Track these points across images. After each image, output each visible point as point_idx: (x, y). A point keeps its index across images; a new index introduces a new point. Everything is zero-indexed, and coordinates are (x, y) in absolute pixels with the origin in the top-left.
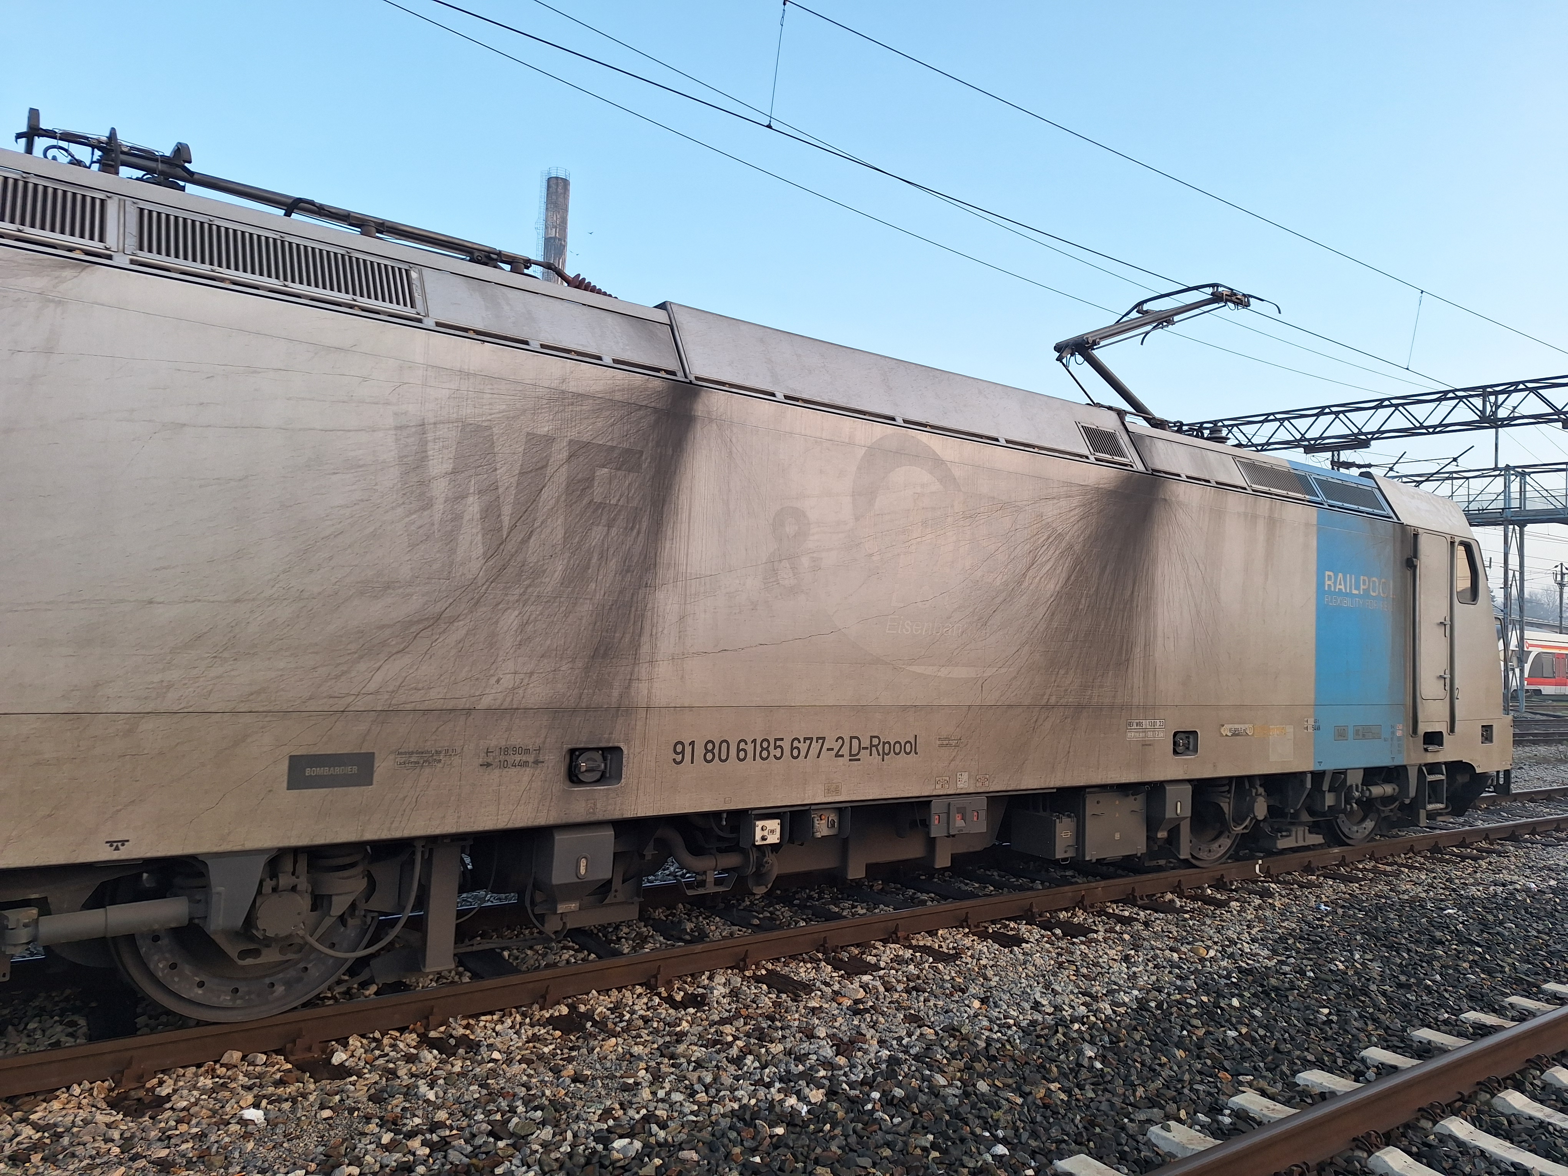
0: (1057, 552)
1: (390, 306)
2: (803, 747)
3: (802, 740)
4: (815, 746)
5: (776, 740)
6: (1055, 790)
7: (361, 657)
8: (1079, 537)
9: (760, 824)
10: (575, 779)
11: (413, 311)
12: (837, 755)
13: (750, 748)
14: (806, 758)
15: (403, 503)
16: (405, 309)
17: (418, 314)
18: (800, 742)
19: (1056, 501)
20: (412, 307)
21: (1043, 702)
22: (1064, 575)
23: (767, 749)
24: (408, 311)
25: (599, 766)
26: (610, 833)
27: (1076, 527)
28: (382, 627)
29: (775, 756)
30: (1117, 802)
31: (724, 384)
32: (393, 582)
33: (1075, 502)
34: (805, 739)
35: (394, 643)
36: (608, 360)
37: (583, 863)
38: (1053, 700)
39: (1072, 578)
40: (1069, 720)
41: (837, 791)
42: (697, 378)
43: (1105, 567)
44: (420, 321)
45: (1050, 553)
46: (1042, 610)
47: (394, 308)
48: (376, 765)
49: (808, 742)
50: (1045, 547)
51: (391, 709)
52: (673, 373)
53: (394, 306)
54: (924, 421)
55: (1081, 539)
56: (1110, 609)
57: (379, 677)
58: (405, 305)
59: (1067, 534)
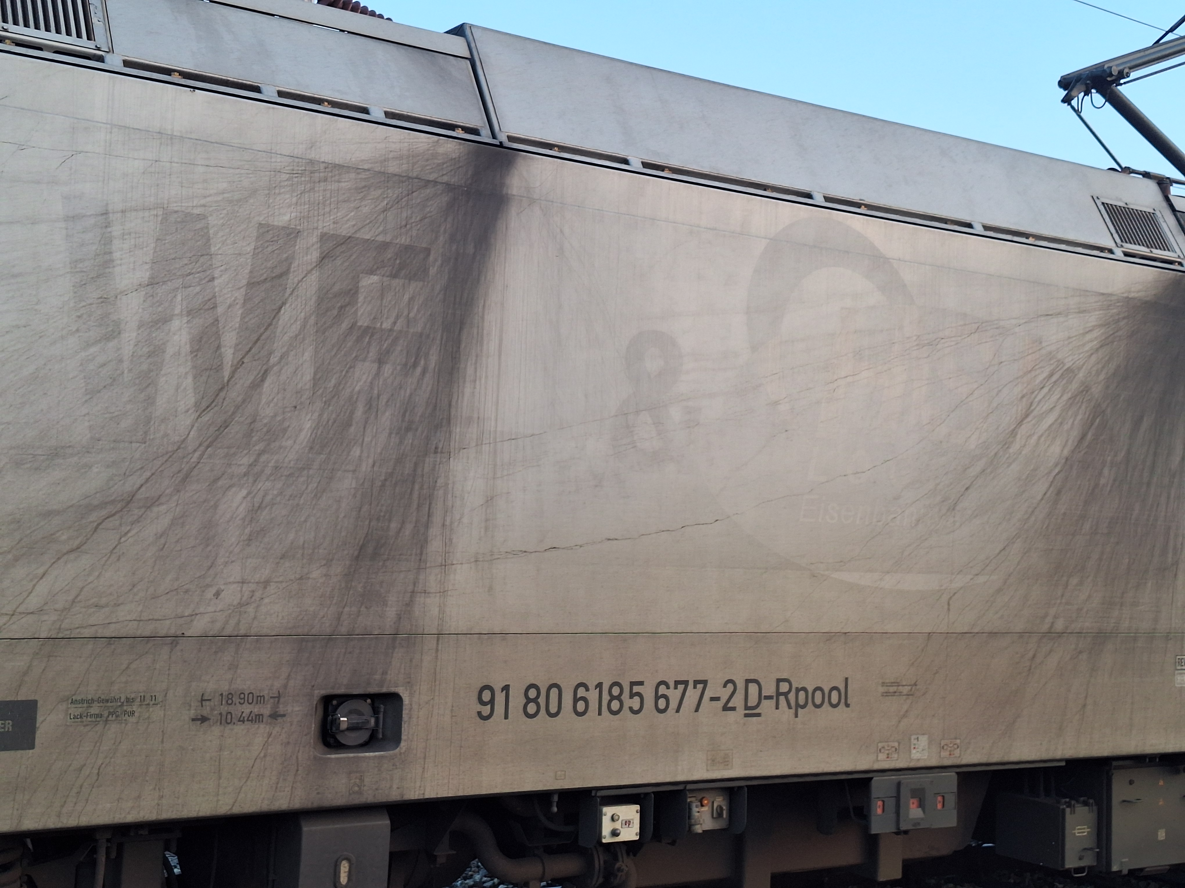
0: (1065, 397)
1: (58, 37)
2: (674, 695)
3: (672, 685)
4: (692, 695)
5: (633, 684)
6: (1063, 764)
7: (16, 559)
8: (1098, 373)
9: (608, 811)
10: (332, 741)
11: (91, 44)
12: (726, 708)
13: (593, 696)
14: (678, 711)
15: (78, 330)
16: (78, 41)
17: (98, 49)
18: (668, 687)
19: (1061, 319)
20: (89, 38)
21: (1045, 627)
22: (1075, 434)
23: (618, 698)
24: (83, 45)
25: (368, 722)
26: (384, 823)
27: (1094, 359)
28: (49, 514)
29: (631, 709)
30: (1161, 783)
31: (550, 146)
32: (62, 447)
33: (1092, 319)
34: (677, 683)
35: (64, 537)
36: (377, 114)
37: (344, 867)
38: (1059, 626)
39: (1089, 436)
40: (1084, 656)
41: (726, 762)
42: (511, 139)
43: (1141, 419)
44: (101, 59)
45: (1055, 398)
46: (1040, 488)
47: (63, 40)
48: (40, 719)
49: (681, 687)
50: (1046, 390)
51: (60, 636)
52: (475, 131)
53: (63, 37)
54: (856, 198)
55: (1102, 377)
56: (1149, 484)
57: (43, 588)
58: (79, 35)
59: (1080, 369)
